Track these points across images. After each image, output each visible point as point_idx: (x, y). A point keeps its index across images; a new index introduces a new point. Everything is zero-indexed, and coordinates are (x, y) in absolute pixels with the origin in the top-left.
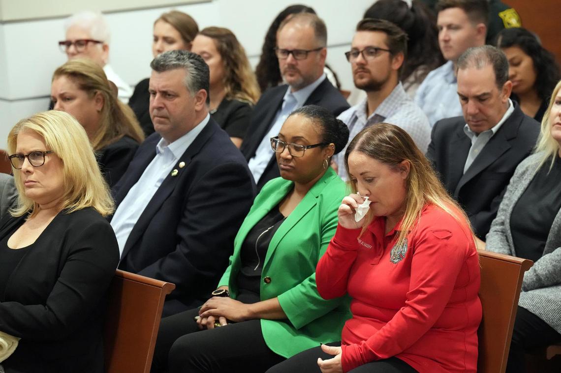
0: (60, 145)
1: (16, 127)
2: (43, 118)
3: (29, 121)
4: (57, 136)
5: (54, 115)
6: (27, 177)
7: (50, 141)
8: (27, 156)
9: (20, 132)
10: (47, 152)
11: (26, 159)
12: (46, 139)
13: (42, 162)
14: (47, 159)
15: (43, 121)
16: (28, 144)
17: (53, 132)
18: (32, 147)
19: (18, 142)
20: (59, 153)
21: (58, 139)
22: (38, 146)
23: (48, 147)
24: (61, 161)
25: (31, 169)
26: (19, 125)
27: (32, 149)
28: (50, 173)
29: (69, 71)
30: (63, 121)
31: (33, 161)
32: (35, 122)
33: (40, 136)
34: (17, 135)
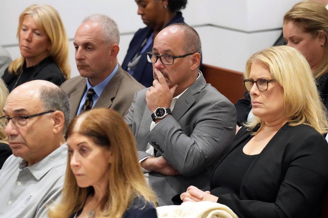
0: (282, 75)
1: (251, 58)
2: (273, 52)
3: (261, 54)
4: (281, 68)
5: (282, 50)
6: (254, 99)
7: (274, 72)
8: (256, 82)
9: (254, 63)
10: (270, 81)
11: (255, 84)
12: (271, 69)
13: (266, 88)
14: (271, 86)
15: (272, 55)
16: (258, 72)
17: (278, 65)
18: (260, 75)
19: (251, 70)
20: (281, 82)
21: (281, 70)
22: (265, 75)
23: (272, 76)
24: (281, 89)
25: (257, 92)
26: (253, 57)
27: (260, 77)
28: (272, 97)
29: (295, 17)
30: (289, 55)
31: (260, 86)
32: (265, 55)
33: (267, 67)
34: (252, 64)
